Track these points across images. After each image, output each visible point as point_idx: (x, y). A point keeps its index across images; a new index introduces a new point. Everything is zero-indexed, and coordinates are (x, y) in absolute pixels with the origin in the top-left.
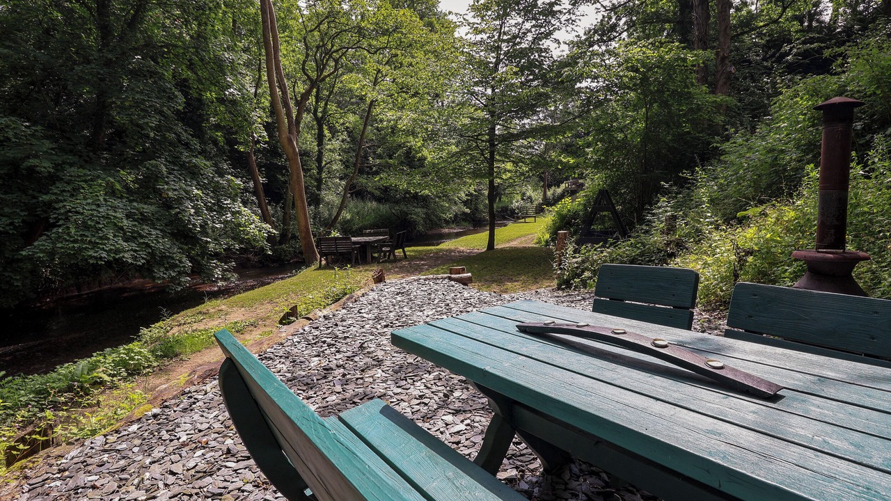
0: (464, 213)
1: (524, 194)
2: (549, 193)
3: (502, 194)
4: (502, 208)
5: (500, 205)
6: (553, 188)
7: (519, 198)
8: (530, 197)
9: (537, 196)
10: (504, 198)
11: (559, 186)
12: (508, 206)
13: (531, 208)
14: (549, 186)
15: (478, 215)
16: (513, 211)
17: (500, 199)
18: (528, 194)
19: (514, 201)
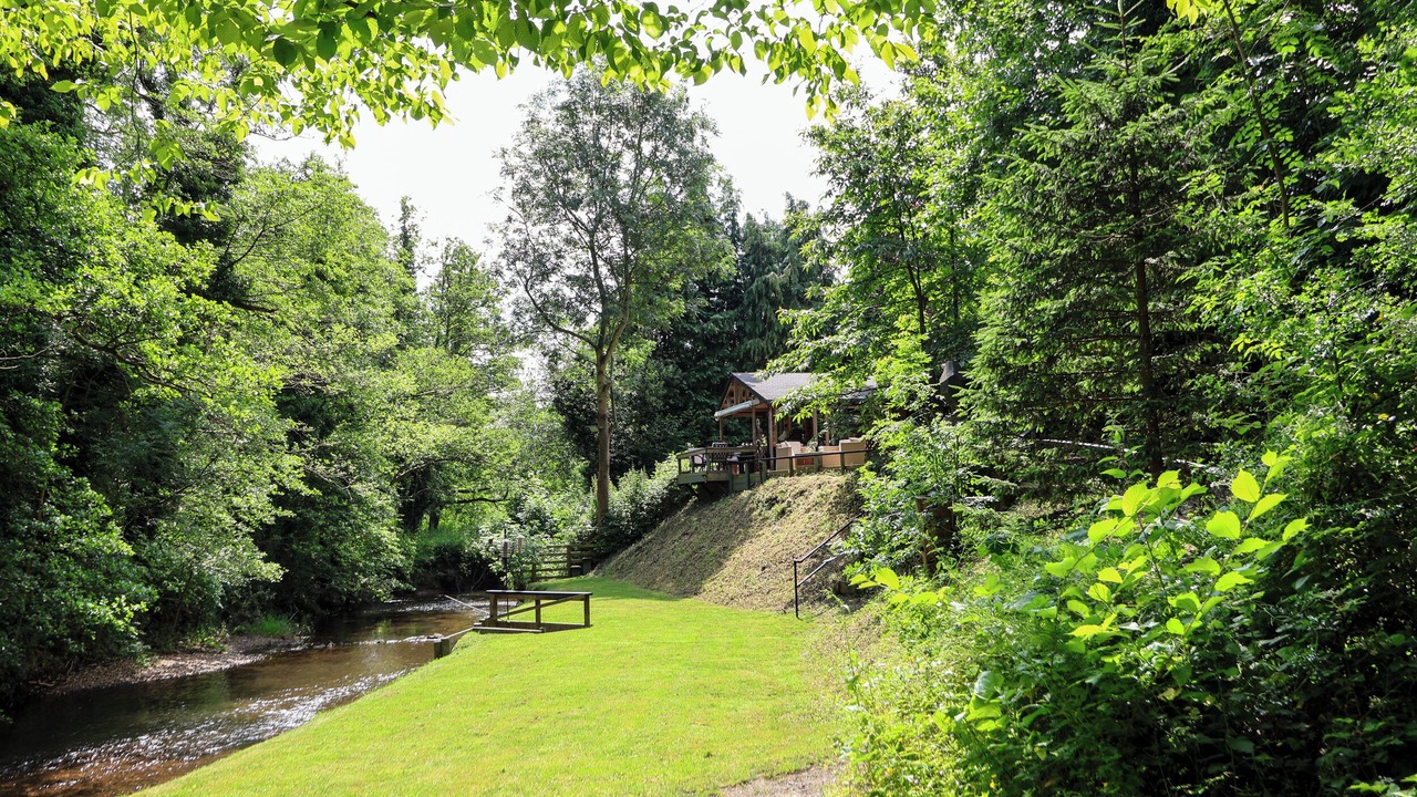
0: (258, 584)
1: (516, 504)
2: (618, 497)
3: (442, 505)
4: (439, 550)
5: (433, 543)
6: (632, 475)
7: (500, 513)
8: (537, 514)
9: (573, 512)
10: (448, 518)
11: (650, 472)
12: (460, 546)
13: (550, 551)
14: (618, 470)
15: (342, 585)
16: (479, 564)
17: (435, 520)
18: (531, 502)
19: (484, 527)
